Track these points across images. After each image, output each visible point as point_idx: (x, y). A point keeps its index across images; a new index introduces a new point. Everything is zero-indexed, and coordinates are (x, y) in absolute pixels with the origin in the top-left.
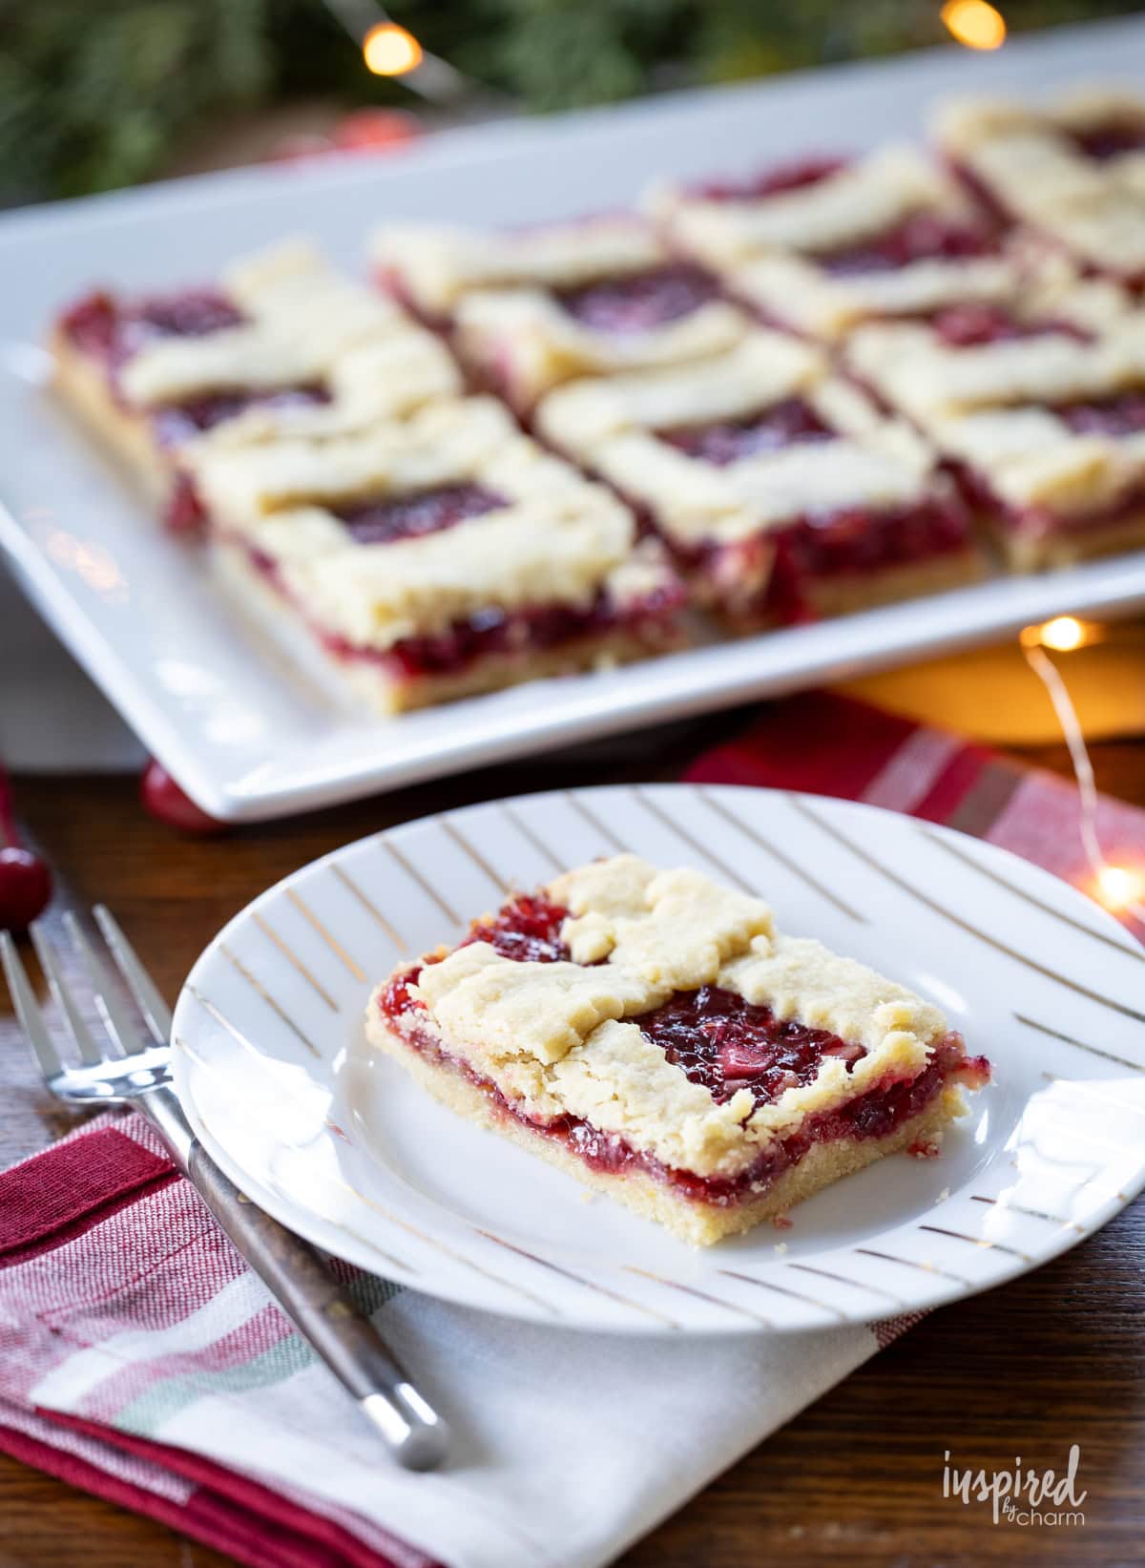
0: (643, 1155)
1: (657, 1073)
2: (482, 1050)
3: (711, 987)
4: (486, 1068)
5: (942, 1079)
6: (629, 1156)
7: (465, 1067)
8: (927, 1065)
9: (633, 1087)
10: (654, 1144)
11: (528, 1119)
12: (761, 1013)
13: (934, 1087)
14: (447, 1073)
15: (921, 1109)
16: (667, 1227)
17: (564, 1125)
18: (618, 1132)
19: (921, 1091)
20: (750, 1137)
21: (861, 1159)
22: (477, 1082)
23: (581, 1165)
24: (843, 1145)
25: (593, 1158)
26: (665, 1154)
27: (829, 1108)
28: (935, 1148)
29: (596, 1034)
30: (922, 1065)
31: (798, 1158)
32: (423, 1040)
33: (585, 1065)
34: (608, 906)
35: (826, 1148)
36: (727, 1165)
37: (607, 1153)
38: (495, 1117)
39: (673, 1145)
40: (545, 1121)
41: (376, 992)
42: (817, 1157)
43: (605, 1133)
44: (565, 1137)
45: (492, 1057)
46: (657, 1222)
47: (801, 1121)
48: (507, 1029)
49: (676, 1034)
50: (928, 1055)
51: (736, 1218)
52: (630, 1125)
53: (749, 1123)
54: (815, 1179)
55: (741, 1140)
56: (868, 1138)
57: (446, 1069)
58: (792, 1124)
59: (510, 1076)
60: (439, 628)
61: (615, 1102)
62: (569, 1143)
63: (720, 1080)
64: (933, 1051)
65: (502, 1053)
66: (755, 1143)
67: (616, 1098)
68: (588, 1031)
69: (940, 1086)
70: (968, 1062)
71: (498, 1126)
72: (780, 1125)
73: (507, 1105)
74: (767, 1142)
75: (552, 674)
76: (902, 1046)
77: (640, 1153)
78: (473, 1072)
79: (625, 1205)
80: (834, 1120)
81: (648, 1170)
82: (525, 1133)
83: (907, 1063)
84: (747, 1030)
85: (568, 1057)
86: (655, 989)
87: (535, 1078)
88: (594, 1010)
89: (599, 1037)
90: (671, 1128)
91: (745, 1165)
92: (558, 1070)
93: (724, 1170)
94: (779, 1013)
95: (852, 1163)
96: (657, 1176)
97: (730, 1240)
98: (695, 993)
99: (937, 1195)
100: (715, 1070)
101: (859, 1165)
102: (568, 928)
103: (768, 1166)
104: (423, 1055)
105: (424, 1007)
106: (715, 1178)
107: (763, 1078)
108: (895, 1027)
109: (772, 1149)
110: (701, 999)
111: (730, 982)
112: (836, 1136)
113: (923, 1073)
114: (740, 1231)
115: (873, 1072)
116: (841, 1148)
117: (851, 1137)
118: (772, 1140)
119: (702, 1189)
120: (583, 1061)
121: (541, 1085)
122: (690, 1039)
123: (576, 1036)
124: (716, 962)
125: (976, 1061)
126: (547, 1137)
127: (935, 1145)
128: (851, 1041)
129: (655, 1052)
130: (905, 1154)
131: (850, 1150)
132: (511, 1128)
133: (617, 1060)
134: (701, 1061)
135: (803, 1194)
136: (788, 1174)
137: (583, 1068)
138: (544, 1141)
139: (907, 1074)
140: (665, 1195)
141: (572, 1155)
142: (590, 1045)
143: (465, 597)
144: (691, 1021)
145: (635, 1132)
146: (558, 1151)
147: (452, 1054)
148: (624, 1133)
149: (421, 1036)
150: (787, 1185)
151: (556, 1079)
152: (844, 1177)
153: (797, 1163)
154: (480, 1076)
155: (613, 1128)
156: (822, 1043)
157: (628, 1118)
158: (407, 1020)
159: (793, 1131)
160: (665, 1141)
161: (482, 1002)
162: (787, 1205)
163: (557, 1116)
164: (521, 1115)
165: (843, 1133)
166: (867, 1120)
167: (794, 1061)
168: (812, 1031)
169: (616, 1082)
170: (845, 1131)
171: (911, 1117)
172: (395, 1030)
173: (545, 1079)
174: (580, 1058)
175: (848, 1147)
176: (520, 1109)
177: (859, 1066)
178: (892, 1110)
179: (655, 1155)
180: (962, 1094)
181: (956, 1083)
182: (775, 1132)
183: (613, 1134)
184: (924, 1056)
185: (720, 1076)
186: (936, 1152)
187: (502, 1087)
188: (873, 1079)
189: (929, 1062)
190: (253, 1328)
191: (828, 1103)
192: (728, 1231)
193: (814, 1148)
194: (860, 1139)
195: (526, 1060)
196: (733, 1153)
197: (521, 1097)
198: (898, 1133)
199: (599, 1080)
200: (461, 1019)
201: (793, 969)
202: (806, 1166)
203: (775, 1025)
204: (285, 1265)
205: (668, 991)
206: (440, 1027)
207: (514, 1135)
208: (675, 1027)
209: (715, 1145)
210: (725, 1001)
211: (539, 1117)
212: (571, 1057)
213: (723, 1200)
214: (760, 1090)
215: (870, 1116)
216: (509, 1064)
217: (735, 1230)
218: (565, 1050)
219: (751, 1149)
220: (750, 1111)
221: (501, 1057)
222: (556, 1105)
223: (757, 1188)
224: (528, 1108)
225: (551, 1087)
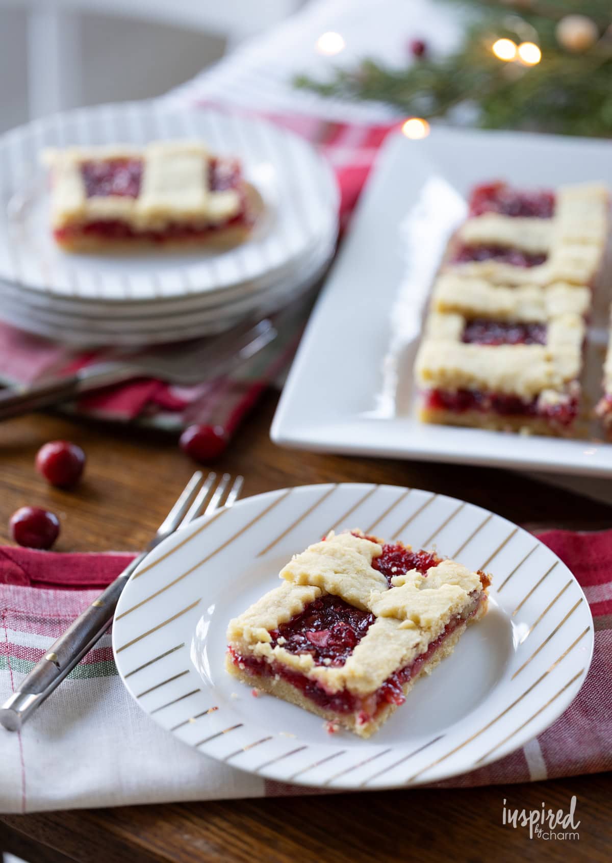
60: (452, 390)
75: (500, 430)
143: (471, 379)
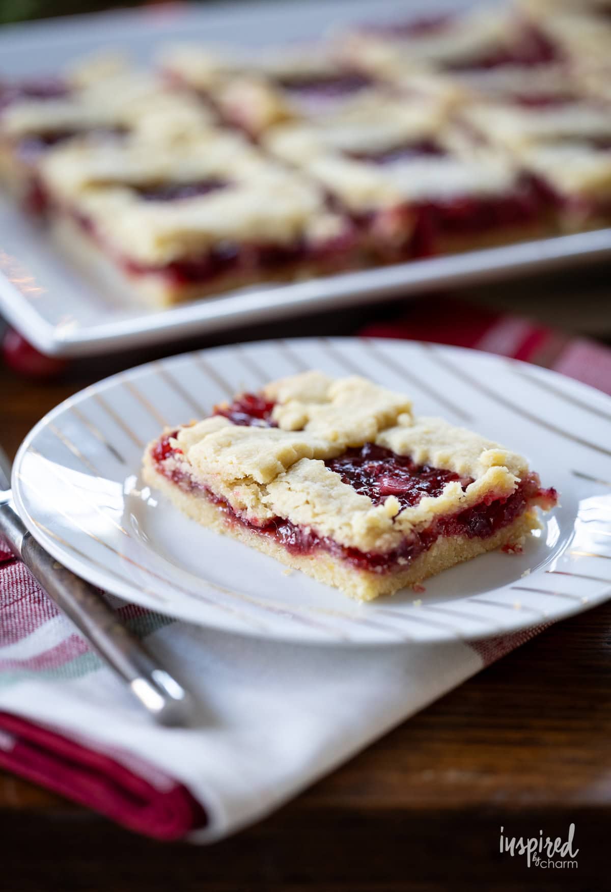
0: (325, 539)
1: (335, 488)
2: (219, 477)
3: (372, 445)
4: (221, 490)
5: (525, 501)
6: (317, 541)
7: (208, 491)
8: (516, 489)
9: (319, 496)
10: (333, 532)
11: (249, 523)
12: (404, 460)
13: (520, 507)
14: (196, 497)
15: (511, 521)
16: (341, 589)
17: (274, 525)
18: (309, 525)
19: (511, 508)
20: (397, 527)
21: (471, 551)
22: (215, 501)
23: (284, 553)
24: (459, 540)
25: (292, 545)
26: (340, 537)
27: (449, 513)
28: (520, 546)
29: (295, 466)
30: (512, 489)
31: (430, 544)
32: (180, 476)
33: (288, 484)
34: (304, 399)
35: (448, 540)
36: (383, 544)
37: (302, 540)
38: (227, 524)
39: (346, 530)
40: (260, 523)
41: (150, 447)
42: (442, 546)
43: (300, 527)
44: (273, 534)
45: (225, 482)
46: (335, 587)
47: (431, 519)
48: (235, 461)
49: (348, 470)
50: (516, 483)
51: (388, 583)
52: (318, 519)
53: (397, 518)
54: (440, 562)
55: (391, 530)
56: (476, 538)
57: (195, 495)
58: (425, 521)
59: (237, 494)
61: (307, 506)
62: (276, 537)
63: (377, 496)
64: (519, 480)
65: (232, 479)
66: (400, 531)
67: (307, 502)
68: (289, 464)
69: (524, 506)
70: (541, 491)
71: (229, 530)
72: (417, 521)
73: (235, 515)
74: (409, 532)
76: (499, 476)
77: (323, 537)
78: (212, 494)
79: (313, 577)
80: (453, 522)
81: (329, 550)
82: (247, 535)
83: (502, 488)
84: (395, 469)
85: (276, 480)
86: (335, 445)
87: (254, 494)
88: (295, 452)
89: (297, 468)
90: (344, 520)
91: (394, 545)
92: (269, 488)
93: (380, 547)
94: (417, 459)
95: (465, 554)
96: (335, 553)
97: (382, 598)
98: (360, 449)
99: (522, 573)
100: (374, 490)
101: (470, 556)
102: (277, 413)
103: (409, 548)
104: (180, 487)
105: (181, 452)
106: (374, 554)
107: (406, 495)
108: (494, 465)
109: (412, 537)
110: (365, 451)
111: (384, 441)
112: (455, 533)
113: (512, 494)
114: (390, 592)
115: (480, 491)
116: (458, 542)
117: (465, 536)
118: (412, 531)
119: (364, 562)
120: (287, 482)
121: (258, 499)
122: (358, 473)
123: (282, 466)
124: (375, 429)
125: (547, 490)
126: (262, 534)
127: (520, 544)
128: (465, 476)
129: (334, 476)
130: (500, 551)
131: (464, 544)
132: (237, 530)
133: (309, 480)
134: (365, 486)
135: (432, 571)
136: (423, 556)
137: (288, 486)
138: (259, 538)
139: (502, 495)
140: (340, 566)
141: (278, 545)
142: (291, 472)
144: (357, 464)
145: (320, 524)
146: (269, 544)
147: (199, 482)
148: (313, 525)
149: (180, 473)
150: (422, 564)
151: (268, 494)
152: (459, 563)
153: (428, 549)
154: (217, 496)
155: (305, 523)
156: (446, 476)
157: (316, 515)
158: (169, 463)
159: (426, 526)
160: (340, 528)
161: (219, 447)
162: (422, 578)
163: (268, 520)
164: (244, 521)
165: (459, 532)
166: (476, 524)
167: (427, 487)
168: (439, 470)
169: (308, 493)
170: (461, 530)
171: (504, 526)
172: (162, 471)
173: (260, 494)
174: (284, 480)
175: (462, 542)
176: (243, 517)
177: (470, 488)
178: (492, 520)
179: (334, 538)
180: (537, 512)
181: (534, 505)
182: (415, 526)
183: (304, 526)
184: (514, 483)
185: (377, 493)
186: (521, 550)
187: (232, 502)
188: (480, 496)
189: (517, 487)
190: (61, 649)
191: (449, 510)
192: (382, 591)
193: (440, 539)
194: (470, 537)
195: (249, 484)
196: (387, 536)
197: (244, 509)
198: (496, 537)
199: (296, 492)
200: (205, 458)
201: (427, 433)
202: (434, 552)
203: (414, 468)
204: (82, 604)
205: (343, 447)
206: (191, 465)
207: (240, 535)
208: (347, 466)
209: (374, 531)
210: (380, 452)
211: (256, 520)
212: (278, 479)
213: (379, 569)
214: (404, 501)
215: (477, 522)
216: (237, 487)
217: (387, 592)
218: (274, 476)
219: (398, 535)
220: (397, 512)
221: (231, 482)
222: (267, 511)
223: (402, 561)
224: (249, 515)
225: (264, 500)
